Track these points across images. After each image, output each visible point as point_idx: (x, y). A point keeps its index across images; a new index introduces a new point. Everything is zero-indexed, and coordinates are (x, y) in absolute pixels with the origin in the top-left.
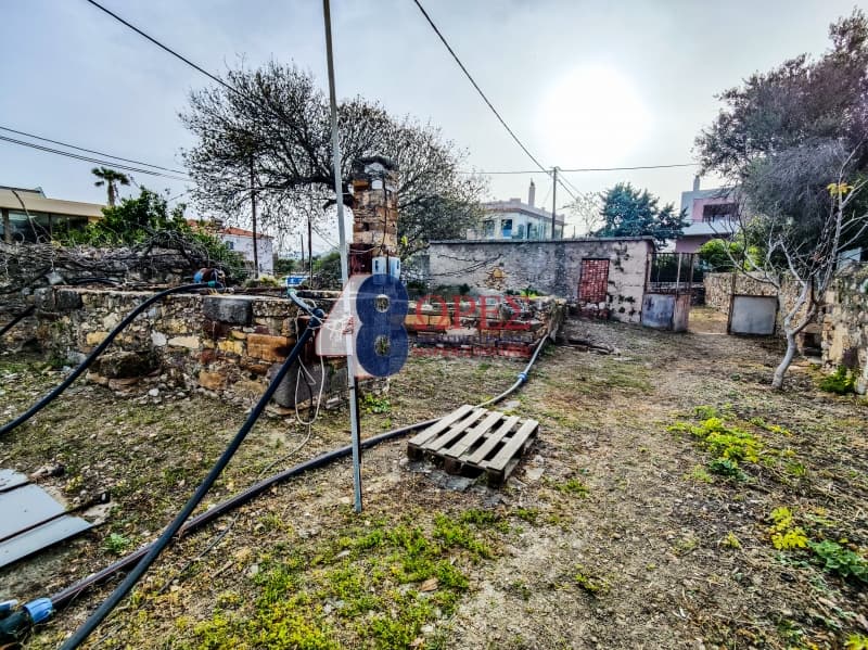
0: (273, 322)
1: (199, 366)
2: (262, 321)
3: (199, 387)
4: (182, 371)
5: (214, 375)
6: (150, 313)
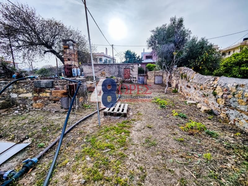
0: (61, 86)
1: (33, 102)
2: (57, 86)
3: (32, 108)
4: (25, 104)
5: (39, 104)
6: (9, 88)
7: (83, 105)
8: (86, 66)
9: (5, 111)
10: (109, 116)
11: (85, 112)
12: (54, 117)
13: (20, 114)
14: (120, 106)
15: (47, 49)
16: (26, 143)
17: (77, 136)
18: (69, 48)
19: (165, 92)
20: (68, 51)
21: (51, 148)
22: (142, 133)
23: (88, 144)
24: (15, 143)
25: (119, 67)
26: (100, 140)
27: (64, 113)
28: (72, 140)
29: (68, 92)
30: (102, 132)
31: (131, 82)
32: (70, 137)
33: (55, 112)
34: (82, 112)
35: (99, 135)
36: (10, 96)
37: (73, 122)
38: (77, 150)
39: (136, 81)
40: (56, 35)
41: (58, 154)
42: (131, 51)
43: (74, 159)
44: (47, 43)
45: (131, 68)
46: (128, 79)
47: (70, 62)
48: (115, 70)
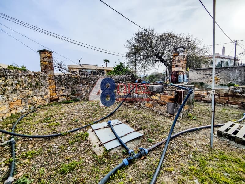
0: (169, 92)
1: (146, 102)
2: (166, 92)
3: (145, 107)
4: (141, 103)
5: (150, 104)
6: (134, 89)
7: (187, 114)
8: (192, 71)
9: (130, 105)
10: (226, 140)
11: (189, 122)
12: (160, 119)
13: (137, 109)
15: (157, 59)
16: (140, 133)
17: (182, 147)
18: (178, 55)
20: (177, 58)
21: (157, 146)
23: (195, 162)
24: (134, 130)
26: (213, 167)
27: (169, 117)
28: (176, 148)
29: (175, 99)
30: (216, 158)
32: (174, 145)
33: (161, 114)
34: (186, 122)
35: (211, 160)
37: (177, 129)
38: (182, 162)
40: (167, 45)
41: (164, 157)
43: (179, 171)
44: (158, 54)
47: (178, 68)
48: (239, 75)
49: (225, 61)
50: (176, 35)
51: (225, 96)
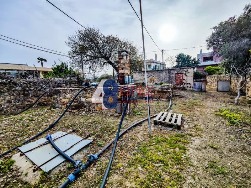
1: (95, 105)
3: (94, 110)
4: (90, 107)
5: (99, 107)
6: (81, 93)
7: (133, 111)
8: (136, 73)
9: (77, 111)
10: (160, 126)
11: (135, 118)
12: (110, 120)
13: (86, 114)
14: (172, 116)
15: (105, 61)
16: (89, 140)
17: (129, 142)
18: (123, 58)
19: (236, 102)
20: (122, 61)
21: (107, 148)
22: (203, 153)
23: (139, 152)
24: (82, 139)
25: (170, 72)
26: (151, 151)
27: (118, 117)
28: (124, 144)
30: (153, 142)
31: (184, 89)
32: (123, 141)
33: (111, 115)
34: (132, 118)
35: (150, 145)
36: (81, 100)
37: (125, 126)
38: (129, 156)
39: (190, 87)
40: (113, 48)
41: (113, 156)
42: (185, 54)
43: (126, 165)
44: (105, 55)
45: (184, 73)
46: (180, 85)
47: (123, 70)
48: (165, 76)
49: (158, 65)
50: (120, 39)
51: (158, 92)
